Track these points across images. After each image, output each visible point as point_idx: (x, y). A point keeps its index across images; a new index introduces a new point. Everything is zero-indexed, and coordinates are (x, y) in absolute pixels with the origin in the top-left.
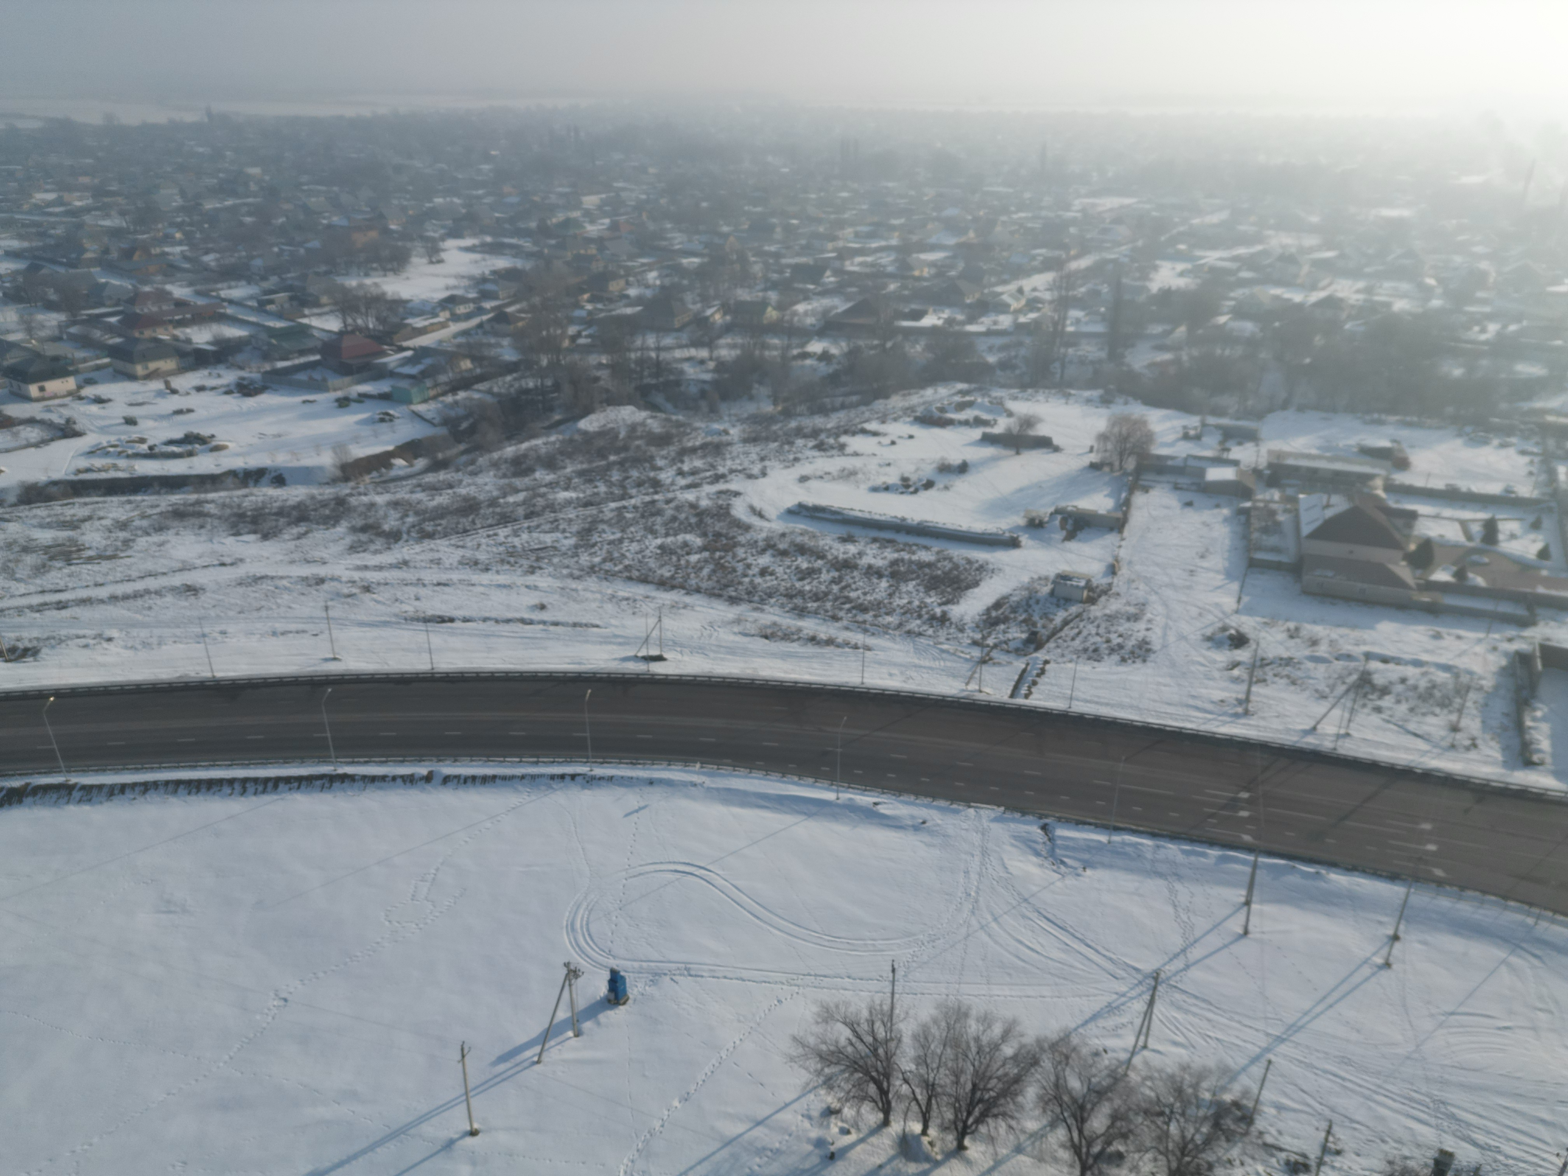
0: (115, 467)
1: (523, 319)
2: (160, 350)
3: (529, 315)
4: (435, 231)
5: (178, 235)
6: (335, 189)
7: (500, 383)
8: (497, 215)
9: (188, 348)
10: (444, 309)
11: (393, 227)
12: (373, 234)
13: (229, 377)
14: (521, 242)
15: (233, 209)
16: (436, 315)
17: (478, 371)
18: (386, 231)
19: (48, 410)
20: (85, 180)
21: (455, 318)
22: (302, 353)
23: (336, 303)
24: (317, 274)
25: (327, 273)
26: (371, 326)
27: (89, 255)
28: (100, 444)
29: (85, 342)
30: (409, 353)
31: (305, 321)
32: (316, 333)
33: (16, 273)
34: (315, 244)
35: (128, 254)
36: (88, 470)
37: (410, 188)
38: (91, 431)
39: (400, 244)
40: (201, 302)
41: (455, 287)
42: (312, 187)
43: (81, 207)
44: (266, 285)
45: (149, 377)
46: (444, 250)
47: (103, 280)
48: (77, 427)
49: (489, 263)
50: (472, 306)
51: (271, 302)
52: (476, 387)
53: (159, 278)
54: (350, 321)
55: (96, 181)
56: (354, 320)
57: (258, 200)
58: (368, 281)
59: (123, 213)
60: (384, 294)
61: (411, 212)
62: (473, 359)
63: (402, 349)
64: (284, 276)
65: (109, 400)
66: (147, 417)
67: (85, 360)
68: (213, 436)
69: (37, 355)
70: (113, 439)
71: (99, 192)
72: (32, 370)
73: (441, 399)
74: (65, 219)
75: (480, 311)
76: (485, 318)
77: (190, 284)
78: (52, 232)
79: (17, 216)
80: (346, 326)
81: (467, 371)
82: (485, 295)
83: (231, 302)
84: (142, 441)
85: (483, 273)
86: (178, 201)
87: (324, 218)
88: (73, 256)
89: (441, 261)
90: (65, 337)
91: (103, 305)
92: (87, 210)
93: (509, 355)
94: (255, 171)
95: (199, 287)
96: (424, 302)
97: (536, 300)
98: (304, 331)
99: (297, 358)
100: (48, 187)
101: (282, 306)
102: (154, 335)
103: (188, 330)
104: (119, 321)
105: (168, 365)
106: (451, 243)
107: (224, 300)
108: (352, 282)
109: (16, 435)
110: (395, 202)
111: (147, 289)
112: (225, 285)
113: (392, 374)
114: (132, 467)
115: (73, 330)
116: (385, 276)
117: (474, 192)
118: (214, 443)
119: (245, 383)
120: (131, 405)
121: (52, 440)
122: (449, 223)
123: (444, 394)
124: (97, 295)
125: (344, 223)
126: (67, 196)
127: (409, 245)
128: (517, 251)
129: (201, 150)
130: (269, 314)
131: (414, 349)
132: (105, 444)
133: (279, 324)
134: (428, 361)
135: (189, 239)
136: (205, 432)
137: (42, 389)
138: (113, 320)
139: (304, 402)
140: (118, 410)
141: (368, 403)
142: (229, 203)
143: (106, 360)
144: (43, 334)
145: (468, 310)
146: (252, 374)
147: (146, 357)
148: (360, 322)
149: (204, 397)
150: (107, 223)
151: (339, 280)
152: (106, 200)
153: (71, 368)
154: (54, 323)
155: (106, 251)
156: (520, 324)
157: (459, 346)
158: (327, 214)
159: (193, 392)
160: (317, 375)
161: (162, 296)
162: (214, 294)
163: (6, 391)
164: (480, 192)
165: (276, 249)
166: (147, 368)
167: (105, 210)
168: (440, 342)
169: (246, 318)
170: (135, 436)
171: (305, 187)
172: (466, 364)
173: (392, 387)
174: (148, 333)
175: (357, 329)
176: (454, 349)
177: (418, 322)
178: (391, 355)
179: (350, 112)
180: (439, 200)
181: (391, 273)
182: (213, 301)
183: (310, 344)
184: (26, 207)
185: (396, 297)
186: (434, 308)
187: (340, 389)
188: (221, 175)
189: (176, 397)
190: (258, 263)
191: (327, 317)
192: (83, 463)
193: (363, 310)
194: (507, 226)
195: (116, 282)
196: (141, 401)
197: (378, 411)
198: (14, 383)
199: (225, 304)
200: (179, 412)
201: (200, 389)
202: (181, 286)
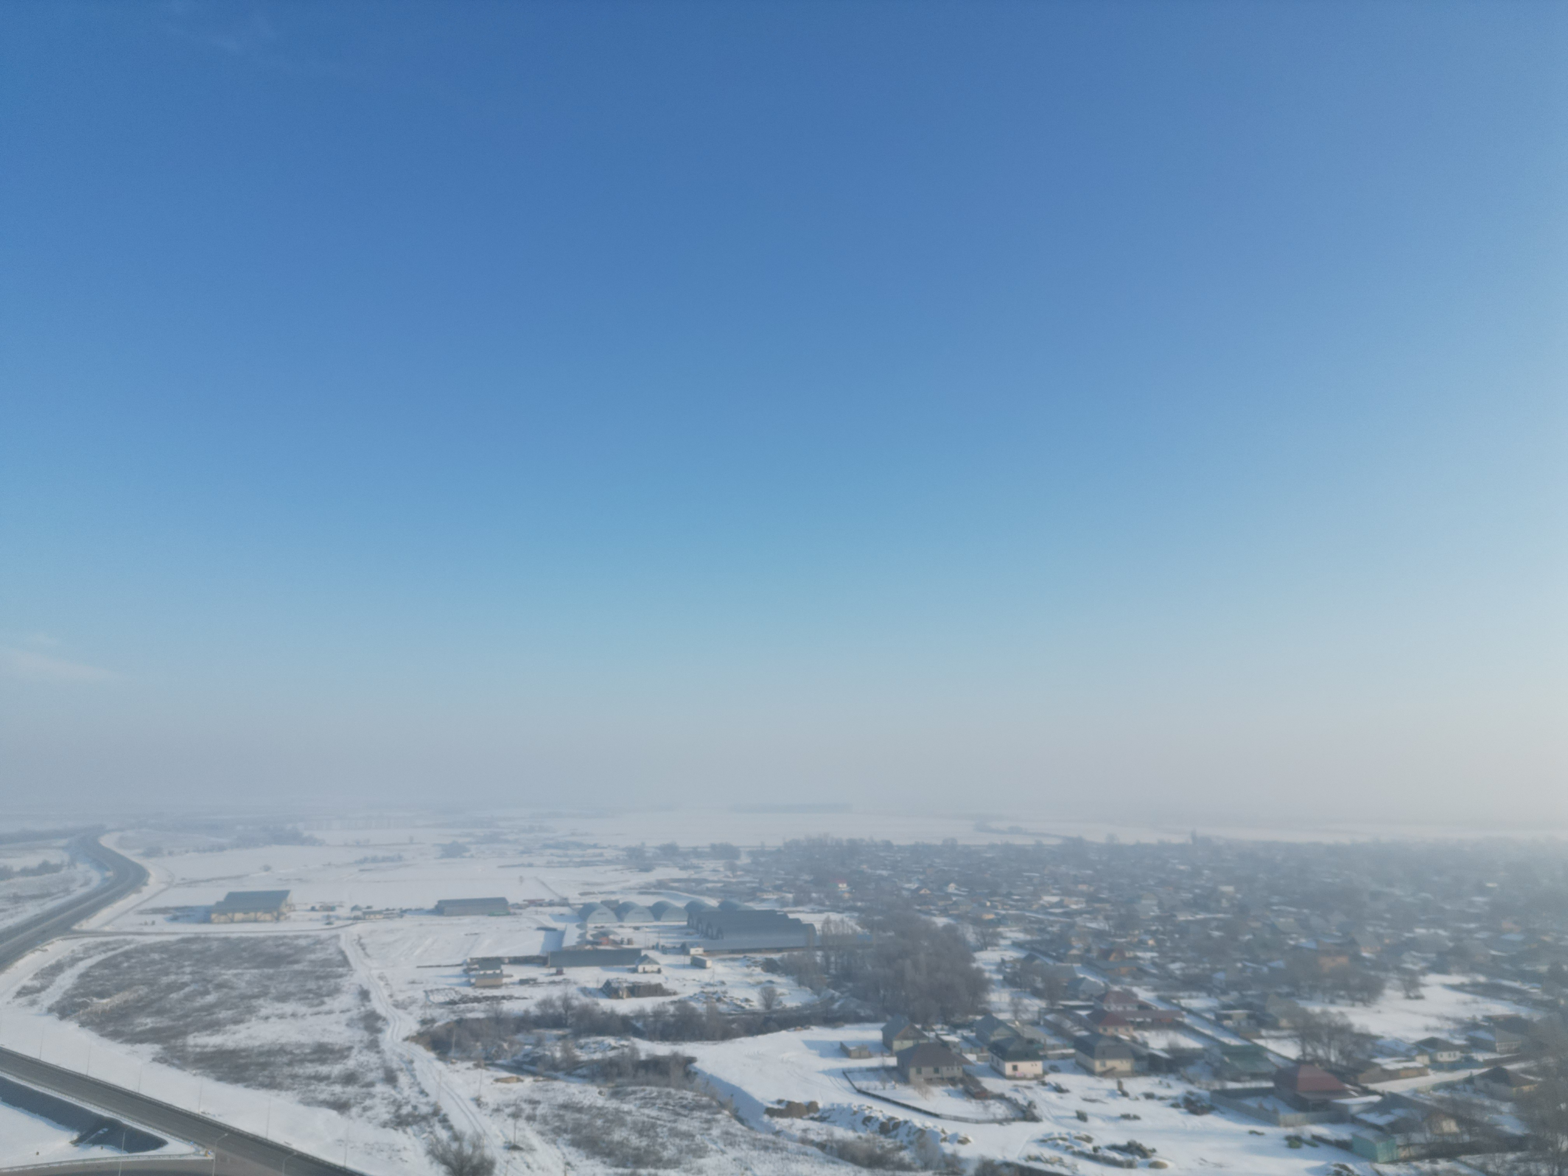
0: (1061, 1162)
1: (1531, 1082)
2: (1119, 1049)
3: (1540, 1079)
4: (1414, 964)
5: (1151, 942)
6: (1306, 911)
7: (1498, 1161)
8: (1493, 952)
9: (1144, 1052)
10: (1422, 1052)
11: (1365, 954)
12: (1343, 960)
13: (1179, 1089)
14: (1526, 987)
15: (1204, 923)
16: (1412, 1059)
17: (1467, 1138)
18: (1357, 958)
19: (1016, 1089)
20: (1083, 887)
21: (1437, 1066)
22: (1255, 1076)
23: (1295, 1028)
24: (1279, 995)
25: (1289, 995)
26: (1333, 1059)
27: (1074, 952)
28: (1052, 1134)
29: (1057, 1030)
30: (1376, 1099)
31: (1261, 1042)
32: (1271, 1058)
33: (1016, 960)
34: (1280, 964)
35: (1105, 954)
36: (1037, 1159)
37: (1388, 916)
38: (1048, 1119)
39: (1372, 973)
40: (1162, 1007)
41: (1437, 1029)
42: (1283, 908)
43: (1076, 910)
44: (1225, 999)
45: (1105, 1074)
46: (1424, 985)
47: (1082, 976)
48: (1037, 1112)
49: (1482, 1006)
50: (1458, 1055)
51: (1229, 1017)
52: (1463, 1158)
53: (1128, 980)
54: (1309, 1049)
55: (1092, 889)
56: (1315, 1050)
57: (1229, 916)
58: (1333, 1009)
59: (1107, 918)
60: (1350, 1026)
61: (1387, 941)
62: (1460, 1121)
63: (1367, 1092)
64: (1244, 993)
65: (1067, 1091)
66: (1096, 1116)
67: (1054, 1047)
68: (1154, 1151)
69: (1017, 1036)
70: (1064, 1131)
71: (1092, 898)
72: (1011, 1049)
73: (1415, 1163)
74: (1062, 919)
75: (1469, 1062)
76: (1476, 1072)
77: (1155, 989)
78: (1050, 929)
79: (1028, 914)
80: (1304, 1054)
81: (1450, 1134)
82: (1476, 1044)
83: (1190, 1012)
84: (1089, 1140)
85: (1474, 1018)
86: (1155, 912)
87: (1292, 939)
88: (1062, 951)
89: (1419, 997)
90: (1042, 1023)
91: (1076, 998)
92: (1080, 913)
93: (1511, 1126)
94: (1229, 889)
95: (1162, 993)
96: (1398, 1041)
97: (1550, 1061)
98: (1259, 1053)
99: (1248, 1081)
100: (1055, 891)
101: (1239, 1024)
102: (1116, 1033)
103: (1146, 1034)
104: (1088, 1015)
105: (1123, 1065)
106: (1433, 978)
107: (1183, 1009)
108: (1315, 1008)
109: (986, 1107)
110: (1370, 929)
111: (1117, 988)
112: (1186, 994)
113: (1353, 1120)
114: (1076, 1166)
115: (1050, 1017)
116: (1353, 1005)
117: (1465, 926)
118: (1154, 1159)
119: (1193, 1098)
120: (1085, 1100)
121: (1014, 1120)
122: (1432, 956)
123: (1420, 1158)
124: (1074, 988)
125: (1312, 945)
126: (1067, 900)
127: (1382, 975)
128: (1521, 997)
129: (1182, 867)
130: (1225, 1029)
131: (1382, 1094)
132: (1056, 1135)
133: (1234, 1042)
134: (1399, 1113)
135: (1159, 947)
136: (1147, 1143)
137: (1015, 1068)
138: (1083, 1013)
139: (1252, 1133)
140: (1072, 1103)
141: (1323, 1149)
142: (1200, 916)
143: (1071, 1051)
144: (1025, 1017)
145: (1452, 1059)
146: (1200, 1090)
147: (1105, 1055)
148: (1321, 1052)
149: (1152, 1105)
150: (1093, 925)
151: (1302, 1004)
152: (1097, 905)
153: (1041, 1053)
154: (1036, 1009)
155: (1088, 950)
156: (1526, 1088)
157: (1441, 1101)
158: (1294, 936)
159: (1142, 1098)
160: (1268, 1104)
161: (1127, 997)
162: (1175, 1001)
163: (988, 1064)
164: (1472, 926)
165: (1239, 965)
166: (1104, 1065)
167: (1093, 913)
168: (1416, 1091)
169: (1202, 1030)
170: (1083, 1133)
171: (1275, 908)
172: (1450, 1126)
173: (1354, 1135)
174: (1111, 1031)
175: (1317, 1060)
176: (1435, 1104)
177: (1390, 1064)
178: (1355, 1097)
179: (1328, 839)
180: (1420, 931)
181: (1360, 1004)
182: (1174, 1008)
183: (1264, 1068)
184: (1035, 907)
185: (1364, 1031)
186: (1409, 1050)
187: (1292, 1125)
188: (1197, 891)
189: (1125, 1100)
190: (1220, 976)
191: (1285, 1042)
192: (1035, 1150)
193: (1326, 1040)
194: (1507, 966)
195: (1091, 978)
196: (1094, 1097)
197: (1334, 1162)
198: (996, 1058)
199: (1184, 1013)
200: (1126, 1117)
201: (1149, 1096)
202: (1146, 990)
